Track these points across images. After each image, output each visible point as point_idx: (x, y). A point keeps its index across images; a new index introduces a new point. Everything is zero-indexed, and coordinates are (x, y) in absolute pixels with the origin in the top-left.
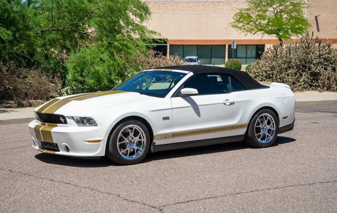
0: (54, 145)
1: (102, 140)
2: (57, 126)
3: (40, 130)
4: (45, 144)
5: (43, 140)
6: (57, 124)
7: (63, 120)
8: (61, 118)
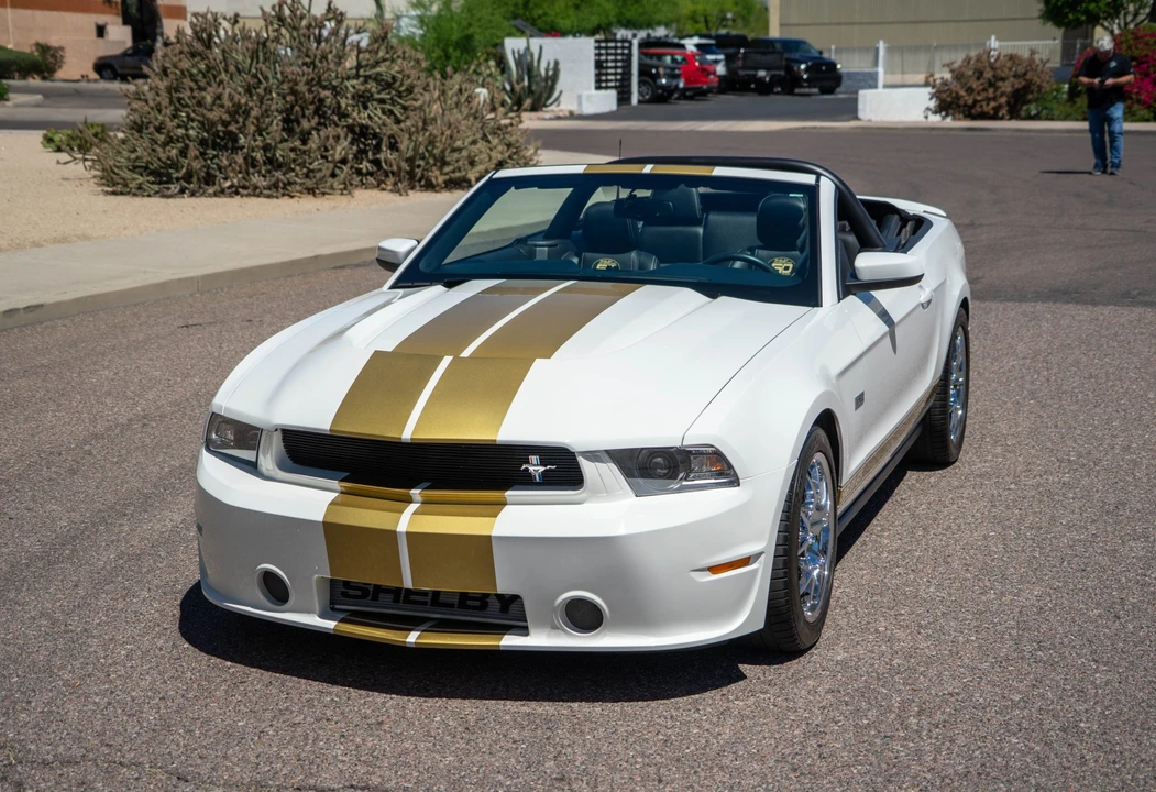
1: (758, 555)
2: (504, 504)
3: (400, 533)
4: (352, 592)
5: (408, 583)
6: (508, 493)
7: (542, 469)
8: (534, 459)
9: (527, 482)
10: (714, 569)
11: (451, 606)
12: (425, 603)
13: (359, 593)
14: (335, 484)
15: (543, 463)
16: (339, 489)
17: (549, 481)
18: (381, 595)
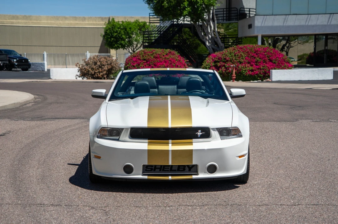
0: (173, 169)
1: (246, 154)
2: (192, 143)
3: (170, 150)
4: (148, 169)
5: (170, 163)
6: (193, 140)
7: (201, 133)
8: (200, 131)
9: (196, 137)
10: (240, 157)
11: (175, 170)
12: (168, 170)
13: (150, 169)
14: (147, 141)
15: (201, 132)
16: (147, 142)
17: (202, 137)
18: (156, 170)
